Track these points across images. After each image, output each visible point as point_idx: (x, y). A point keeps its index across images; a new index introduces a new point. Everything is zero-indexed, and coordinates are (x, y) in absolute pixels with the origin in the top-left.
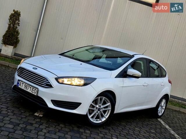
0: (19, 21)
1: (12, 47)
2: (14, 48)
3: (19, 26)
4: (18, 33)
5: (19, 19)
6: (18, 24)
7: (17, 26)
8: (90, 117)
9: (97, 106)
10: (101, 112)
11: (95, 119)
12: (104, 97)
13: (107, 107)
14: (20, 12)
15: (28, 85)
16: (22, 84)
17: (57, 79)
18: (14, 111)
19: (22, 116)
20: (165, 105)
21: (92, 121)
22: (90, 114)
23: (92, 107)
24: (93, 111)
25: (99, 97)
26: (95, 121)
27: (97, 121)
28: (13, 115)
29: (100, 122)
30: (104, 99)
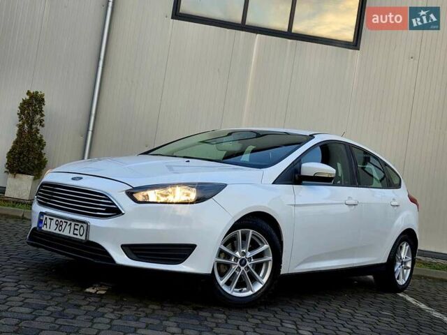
0: (42, 115)
1: (31, 177)
2: (34, 179)
3: (43, 126)
4: (41, 143)
5: (41, 111)
6: (41, 122)
7: (39, 127)
8: (222, 282)
9: (238, 254)
10: (248, 267)
11: (236, 287)
12: (251, 231)
13: (261, 255)
14: (43, 95)
15: (63, 221)
16: (49, 221)
17: (130, 194)
18: (34, 286)
19: (55, 294)
20: (410, 258)
21: (229, 292)
22: (222, 275)
23: (224, 258)
24: (228, 266)
25: (240, 231)
26: (236, 292)
27: (240, 291)
28: (32, 293)
29: (250, 293)
30: (253, 235)
